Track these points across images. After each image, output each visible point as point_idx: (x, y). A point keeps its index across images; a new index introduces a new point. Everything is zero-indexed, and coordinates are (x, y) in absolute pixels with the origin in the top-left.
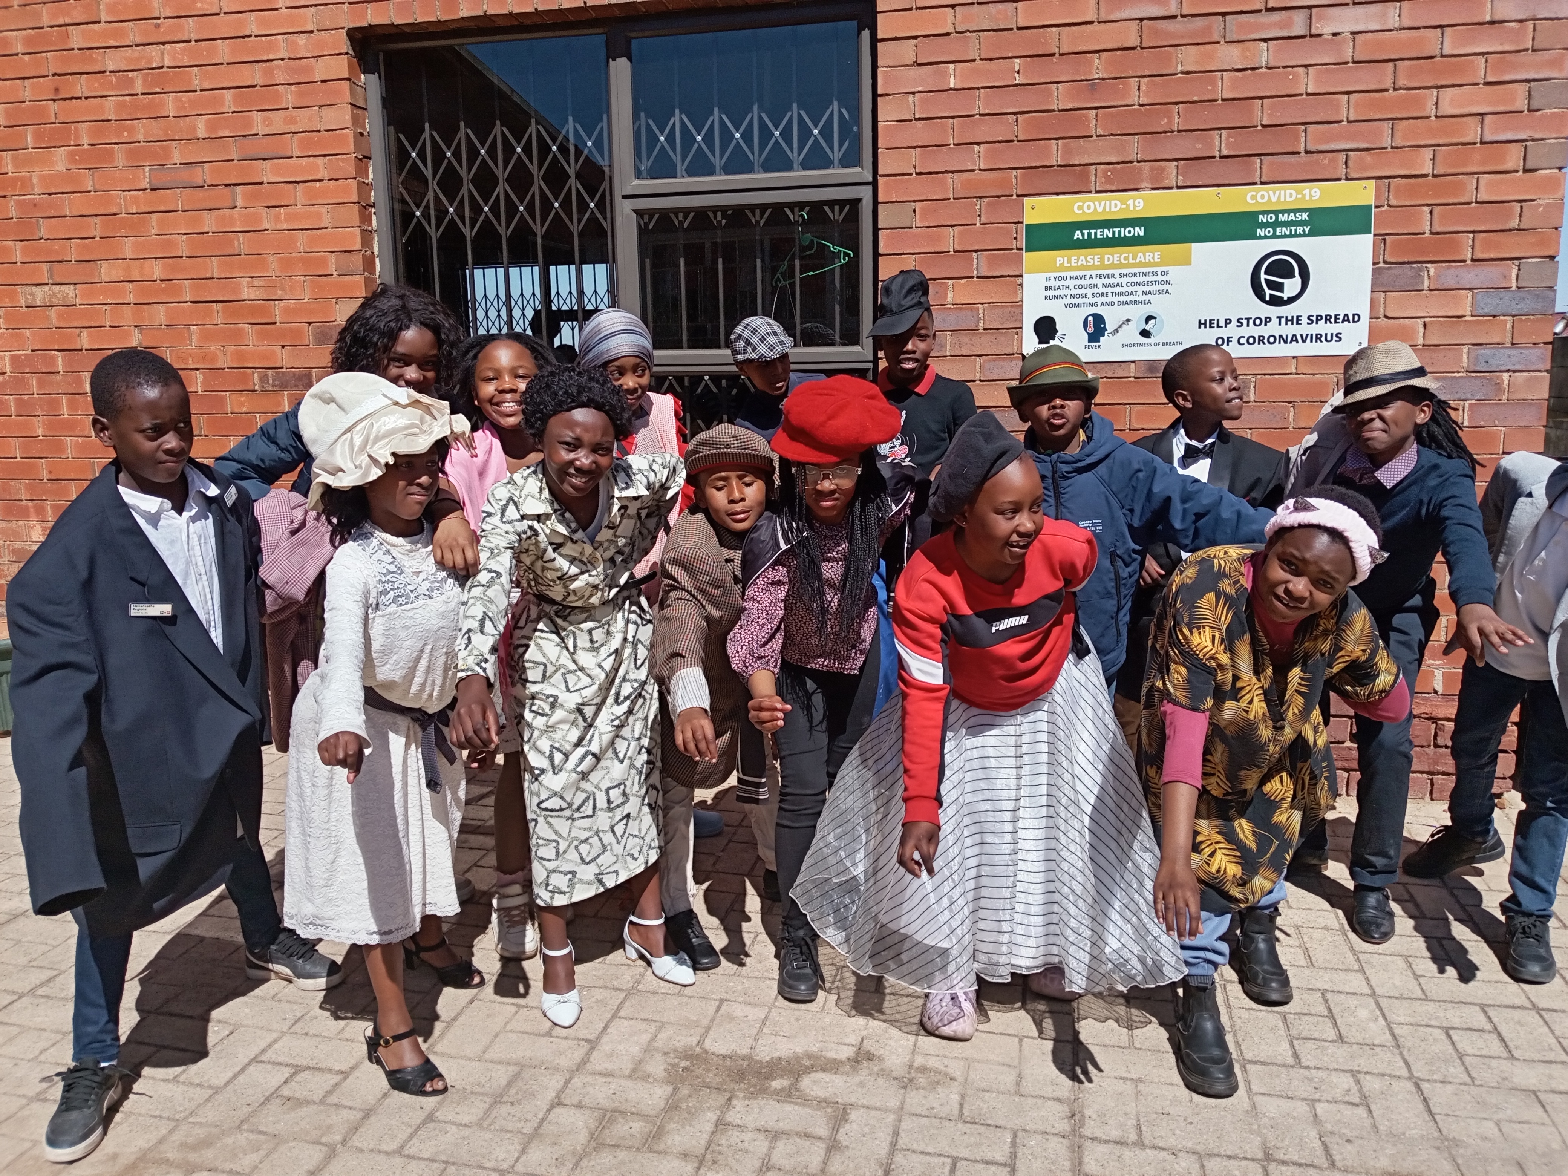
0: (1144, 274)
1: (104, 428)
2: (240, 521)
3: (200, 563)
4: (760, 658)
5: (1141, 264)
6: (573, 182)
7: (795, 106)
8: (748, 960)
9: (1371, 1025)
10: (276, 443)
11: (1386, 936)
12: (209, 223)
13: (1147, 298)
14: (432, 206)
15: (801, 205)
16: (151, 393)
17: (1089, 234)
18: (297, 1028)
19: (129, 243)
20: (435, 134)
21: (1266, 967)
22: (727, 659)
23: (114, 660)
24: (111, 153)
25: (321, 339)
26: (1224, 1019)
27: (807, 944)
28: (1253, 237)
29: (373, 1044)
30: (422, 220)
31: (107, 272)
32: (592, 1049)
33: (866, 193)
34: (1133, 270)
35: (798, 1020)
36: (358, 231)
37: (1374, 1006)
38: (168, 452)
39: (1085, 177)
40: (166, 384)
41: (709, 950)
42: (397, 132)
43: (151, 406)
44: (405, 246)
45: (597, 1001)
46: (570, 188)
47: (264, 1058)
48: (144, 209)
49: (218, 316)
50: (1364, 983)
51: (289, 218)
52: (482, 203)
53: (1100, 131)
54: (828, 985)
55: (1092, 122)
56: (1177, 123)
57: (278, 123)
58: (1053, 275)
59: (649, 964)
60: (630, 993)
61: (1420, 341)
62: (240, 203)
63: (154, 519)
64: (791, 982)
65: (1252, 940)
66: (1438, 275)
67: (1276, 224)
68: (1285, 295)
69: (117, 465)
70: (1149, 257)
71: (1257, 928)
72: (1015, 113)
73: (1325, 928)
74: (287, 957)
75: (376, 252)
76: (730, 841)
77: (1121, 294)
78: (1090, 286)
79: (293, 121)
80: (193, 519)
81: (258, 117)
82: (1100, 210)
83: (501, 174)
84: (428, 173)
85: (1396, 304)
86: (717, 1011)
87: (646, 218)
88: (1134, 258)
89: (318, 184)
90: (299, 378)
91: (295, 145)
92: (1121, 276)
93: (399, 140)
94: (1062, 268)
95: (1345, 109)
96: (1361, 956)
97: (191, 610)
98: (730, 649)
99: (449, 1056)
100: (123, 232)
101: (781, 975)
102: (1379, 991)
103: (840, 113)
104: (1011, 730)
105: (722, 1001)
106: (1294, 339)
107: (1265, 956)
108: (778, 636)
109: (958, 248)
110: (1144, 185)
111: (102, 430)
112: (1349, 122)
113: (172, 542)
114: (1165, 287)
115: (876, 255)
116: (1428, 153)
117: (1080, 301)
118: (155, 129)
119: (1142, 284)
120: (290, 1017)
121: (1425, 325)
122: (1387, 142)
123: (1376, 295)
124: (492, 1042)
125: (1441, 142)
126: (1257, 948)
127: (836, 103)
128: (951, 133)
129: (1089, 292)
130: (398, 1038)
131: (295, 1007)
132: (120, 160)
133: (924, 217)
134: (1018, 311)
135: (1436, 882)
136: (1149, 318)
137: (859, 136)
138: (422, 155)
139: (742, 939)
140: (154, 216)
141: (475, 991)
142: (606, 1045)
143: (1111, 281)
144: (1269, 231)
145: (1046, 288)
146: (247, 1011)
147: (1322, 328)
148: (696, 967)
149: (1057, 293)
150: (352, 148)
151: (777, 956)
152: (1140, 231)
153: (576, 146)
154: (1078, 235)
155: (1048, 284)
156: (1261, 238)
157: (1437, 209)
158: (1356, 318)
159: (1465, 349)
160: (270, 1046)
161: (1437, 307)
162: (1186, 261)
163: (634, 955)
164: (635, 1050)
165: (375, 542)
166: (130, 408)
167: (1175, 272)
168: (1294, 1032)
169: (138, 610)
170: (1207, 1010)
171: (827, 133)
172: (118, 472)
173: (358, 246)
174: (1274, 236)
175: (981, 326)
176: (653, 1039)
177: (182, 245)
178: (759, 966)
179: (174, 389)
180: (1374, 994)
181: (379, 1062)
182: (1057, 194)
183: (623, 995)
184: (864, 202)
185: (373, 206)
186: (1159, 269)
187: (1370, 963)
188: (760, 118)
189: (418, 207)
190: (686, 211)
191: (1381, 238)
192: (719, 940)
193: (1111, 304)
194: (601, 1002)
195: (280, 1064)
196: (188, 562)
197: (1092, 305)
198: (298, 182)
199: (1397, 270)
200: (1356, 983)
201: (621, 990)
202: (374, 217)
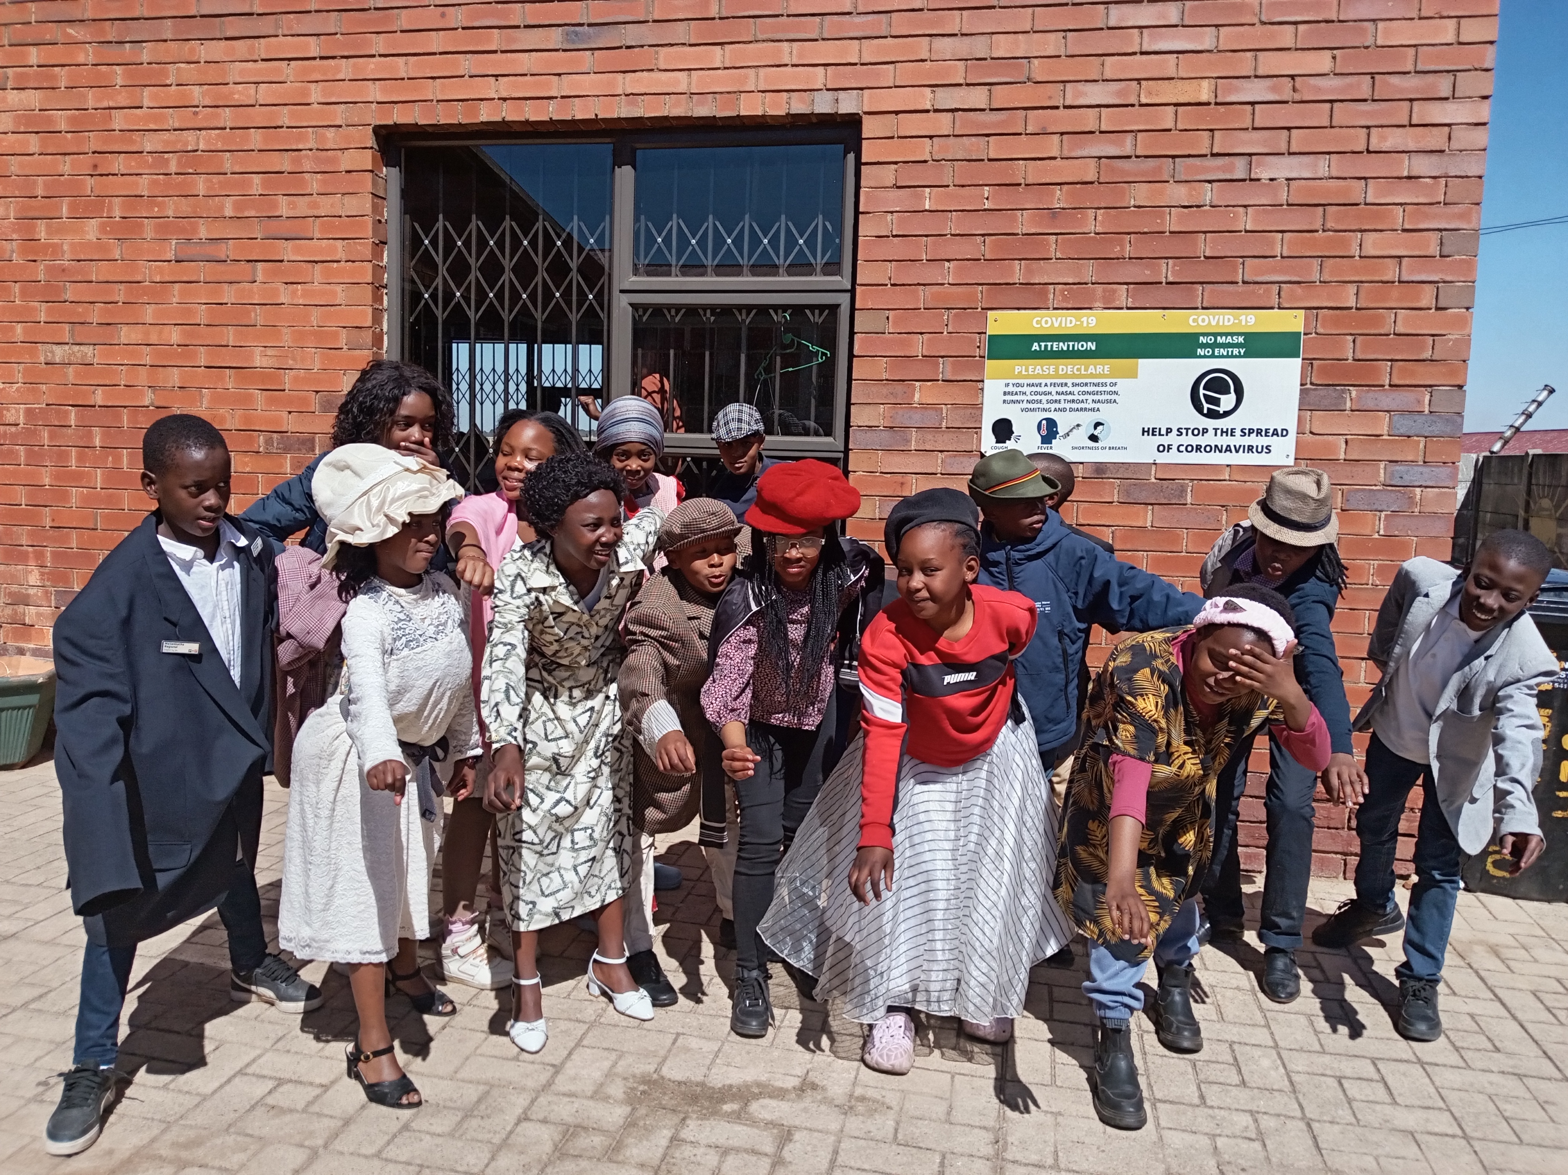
0: (1095, 385)
1: (151, 482)
2: (262, 570)
3: (226, 607)
4: (733, 710)
5: (1092, 376)
6: (574, 275)
7: (783, 217)
8: (704, 998)
9: (1272, 1072)
10: (291, 504)
11: (1292, 996)
12: (228, 295)
13: (1096, 406)
14: (440, 288)
15: (785, 308)
16: (198, 454)
17: (1046, 346)
18: (279, 1045)
19: (150, 309)
20: (447, 224)
21: (1181, 1018)
22: (701, 711)
23: (144, 693)
24: (142, 225)
25: (325, 409)
26: (1138, 1061)
27: (760, 985)
28: (1194, 355)
29: (354, 1060)
30: (430, 302)
31: (126, 334)
32: (557, 1073)
33: (844, 300)
34: (1084, 381)
35: (748, 1053)
36: (370, 310)
37: (1275, 1056)
38: (208, 509)
39: (1045, 294)
40: (212, 447)
41: (670, 989)
42: (412, 220)
43: (198, 465)
44: (412, 325)
45: (562, 1031)
46: (571, 280)
47: (250, 1070)
48: (167, 279)
49: (230, 380)
50: (1269, 1037)
51: (305, 294)
52: (488, 290)
53: (1059, 255)
54: (777, 1023)
55: (1052, 246)
56: (1128, 251)
57: (302, 206)
58: (1011, 381)
59: (611, 1000)
60: (592, 1025)
61: (1342, 456)
62: (260, 277)
63: (188, 566)
64: (743, 1018)
65: (1169, 993)
66: (1359, 397)
67: (1215, 345)
68: (1221, 410)
69: (159, 516)
70: (1099, 369)
71: (1174, 982)
72: (983, 235)
73: (1238, 988)
74: (271, 980)
75: (385, 330)
76: (689, 894)
77: (1073, 401)
78: (1045, 393)
79: (315, 205)
80: (223, 567)
81: (283, 201)
82: (1056, 325)
83: (507, 263)
84: (439, 260)
85: (1320, 422)
86: (674, 1043)
87: (641, 312)
88: (1086, 370)
89: (335, 265)
90: (303, 442)
91: (316, 228)
92: (1074, 385)
93: (414, 228)
94: (1020, 376)
95: (1279, 246)
96: (1268, 1014)
97: (216, 650)
98: (704, 701)
99: (422, 1075)
100: (145, 299)
101: (734, 1013)
102: (1281, 1044)
103: (825, 226)
104: (954, 787)
105: (678, 1034)
106: (1228, 449)
107: (1179, 1008)
108: (747, 691)
109: (925, 353)
110: (1097, 304)
111: (149, 484)
112: (1282, 257)
113: (203, 587)
114: (1113, 397)
115: (851, 356)
116: (1352, 289)
117: (1035, 406)
118: (185, 206)
119: (1093, 393)
120: (273, 1036)
121: (1346, 442)
122: (1316, 277)
123: (1303, 413)
124: (463, 1064)
125: (1364, 279)
126: (1173, 1001)
127: (821, 217)
128: (924, 250)
129: (1044, 398)
130: (377, 1054)
131: (277, 1027)
132: (149, 232)
133: (895, 323)
134: (978, 413)
135: (1343, 951)
136: (1097, 425)
137: (840, 248)
138: (434, 242)
139: (700, 979)
140: (177, 285)
141: (447, 1019)
142: (570, 1069)
143: (1064, 389)
144: (1208, 351)
145: (1005, 394)
146: (231, 1029)
147: (1253, 440)
148: (656, 1003)
149: (1015, 398)
150: (370, 233)
151: (731, 996)
152: (1092, 346)
153: (579, 245)
154: (1035, 347)
155: (1007, 390)
156: (1200, 357)
157: (1359, 339)
158: (1285, 433)
159: (1382, 465)
160: (254, 1060)
161: (1358, 426)
162: (1134, 375)
163: (597, 992)
164: (597, 1075)
165: (384, 594)
166: (178, 466)
167: (1122, 384)
168: (1202, 1077)
169: (169, 647)
170: (1121, 1050)
171: (811, 242)
172: (158, 523)
173: (369, 323)
174: (1213, 356)
175: (944, 424)
176: (615, 1064)
177: (202, 315)
178: (714, 1005)
179: (219, 452)
180: (1276, 1046)
181: (358, 1077)
182: (1019, 309)
183: (586, 1027)
184: (842, 307)
185: (385, 287)
186: (1108, 381)
187: (1275, 1020)
188: (751, 226)
189: (427, 288)
190: (678, 308)
191: (1309, 362)
192: (677, 979)
193: (1064, 410)
194: (566, 1032)
195: (264, 1077)
196: (216, 606)
197: (1045, 410)
198: (316, 262)
199: (1323, 391)
200: (1262, 1036)
201: (584, 1022)
202: (385, 298)
